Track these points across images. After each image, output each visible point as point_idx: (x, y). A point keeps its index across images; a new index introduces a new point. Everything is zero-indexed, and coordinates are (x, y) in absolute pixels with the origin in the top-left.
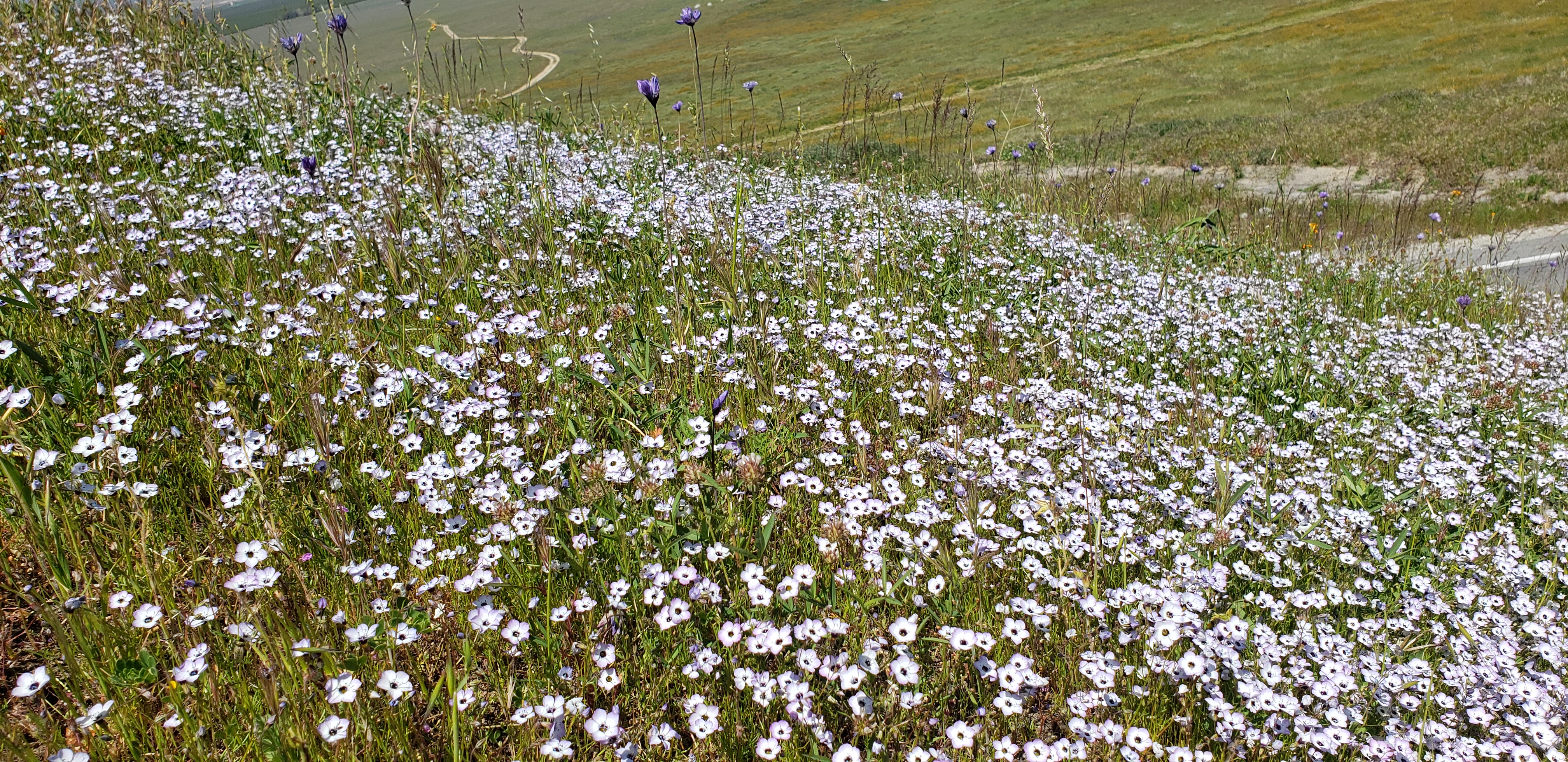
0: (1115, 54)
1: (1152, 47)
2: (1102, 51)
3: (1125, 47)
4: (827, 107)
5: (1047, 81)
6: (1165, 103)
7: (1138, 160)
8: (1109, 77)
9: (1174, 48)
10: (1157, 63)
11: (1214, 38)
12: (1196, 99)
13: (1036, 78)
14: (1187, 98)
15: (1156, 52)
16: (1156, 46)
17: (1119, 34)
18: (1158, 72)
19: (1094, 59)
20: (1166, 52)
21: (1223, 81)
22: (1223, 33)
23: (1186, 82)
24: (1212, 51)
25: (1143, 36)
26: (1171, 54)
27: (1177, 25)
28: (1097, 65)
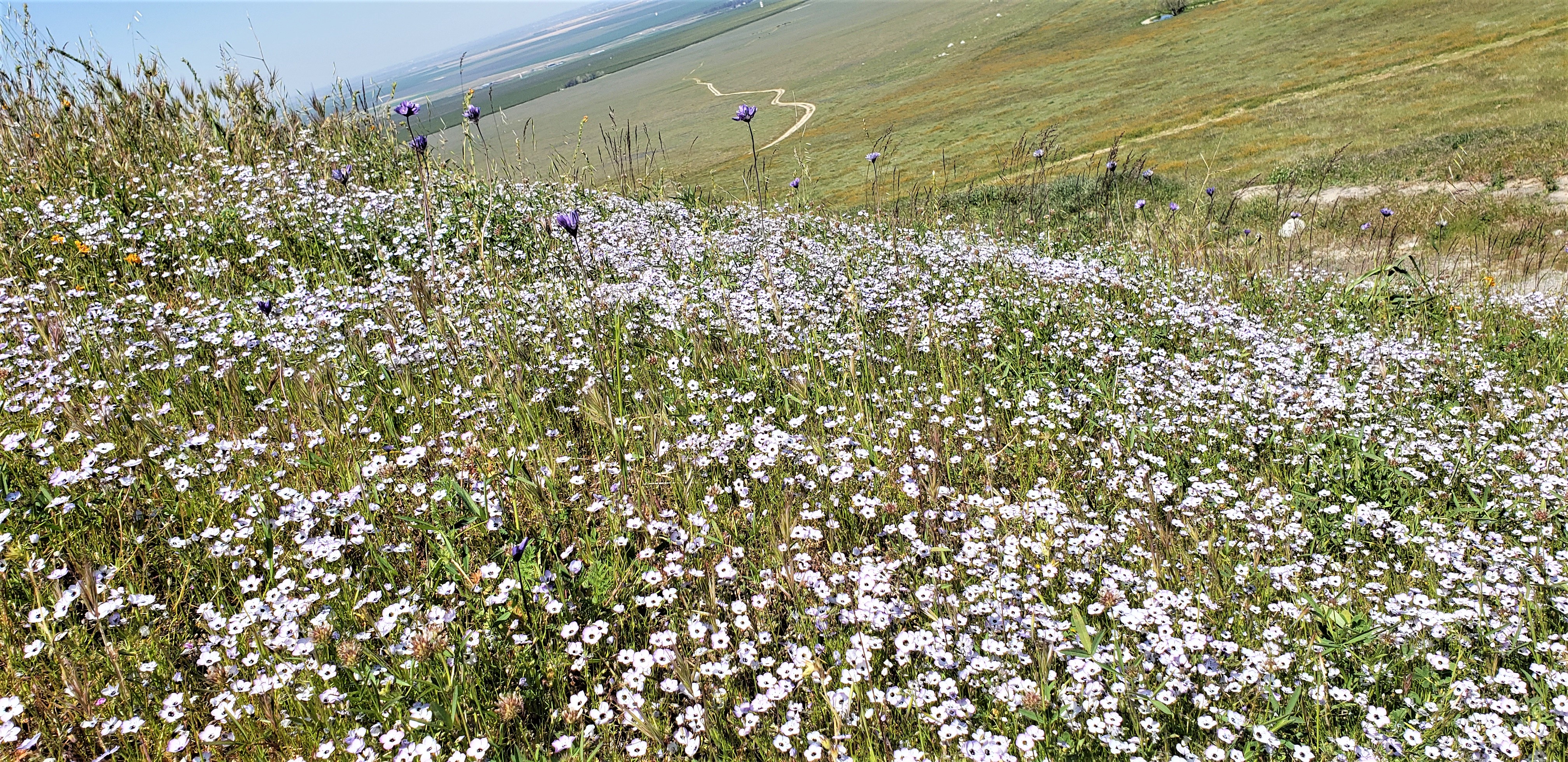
0: (1406, 61)
1: (1451, 51)
2: (1391, 59)
3: (1418, 53)
4: (1085, 136)
5: (1327, 95)
6: (1467, 111)
7: (1426, 176)
8: (1399, 86)
9: (1478, 49)
10: (1457, 67)
11: (1528, 34)
12: (1506, 105)
13: (1315, 93)
14: (1494, 103)
15: (1456, 55)
16: (1456, 49)
17: (1412, 39)
18: (1458, 77)
19: (1382, 68)
20: (1469, 54)
21: (1541, 81)
22: (1540, 28)
23: (1495, 85)
24: (1527, 49)
25: (1441, 39)
26: (1474, 56)
27: (1482, 24)
28: (1387, 74)
